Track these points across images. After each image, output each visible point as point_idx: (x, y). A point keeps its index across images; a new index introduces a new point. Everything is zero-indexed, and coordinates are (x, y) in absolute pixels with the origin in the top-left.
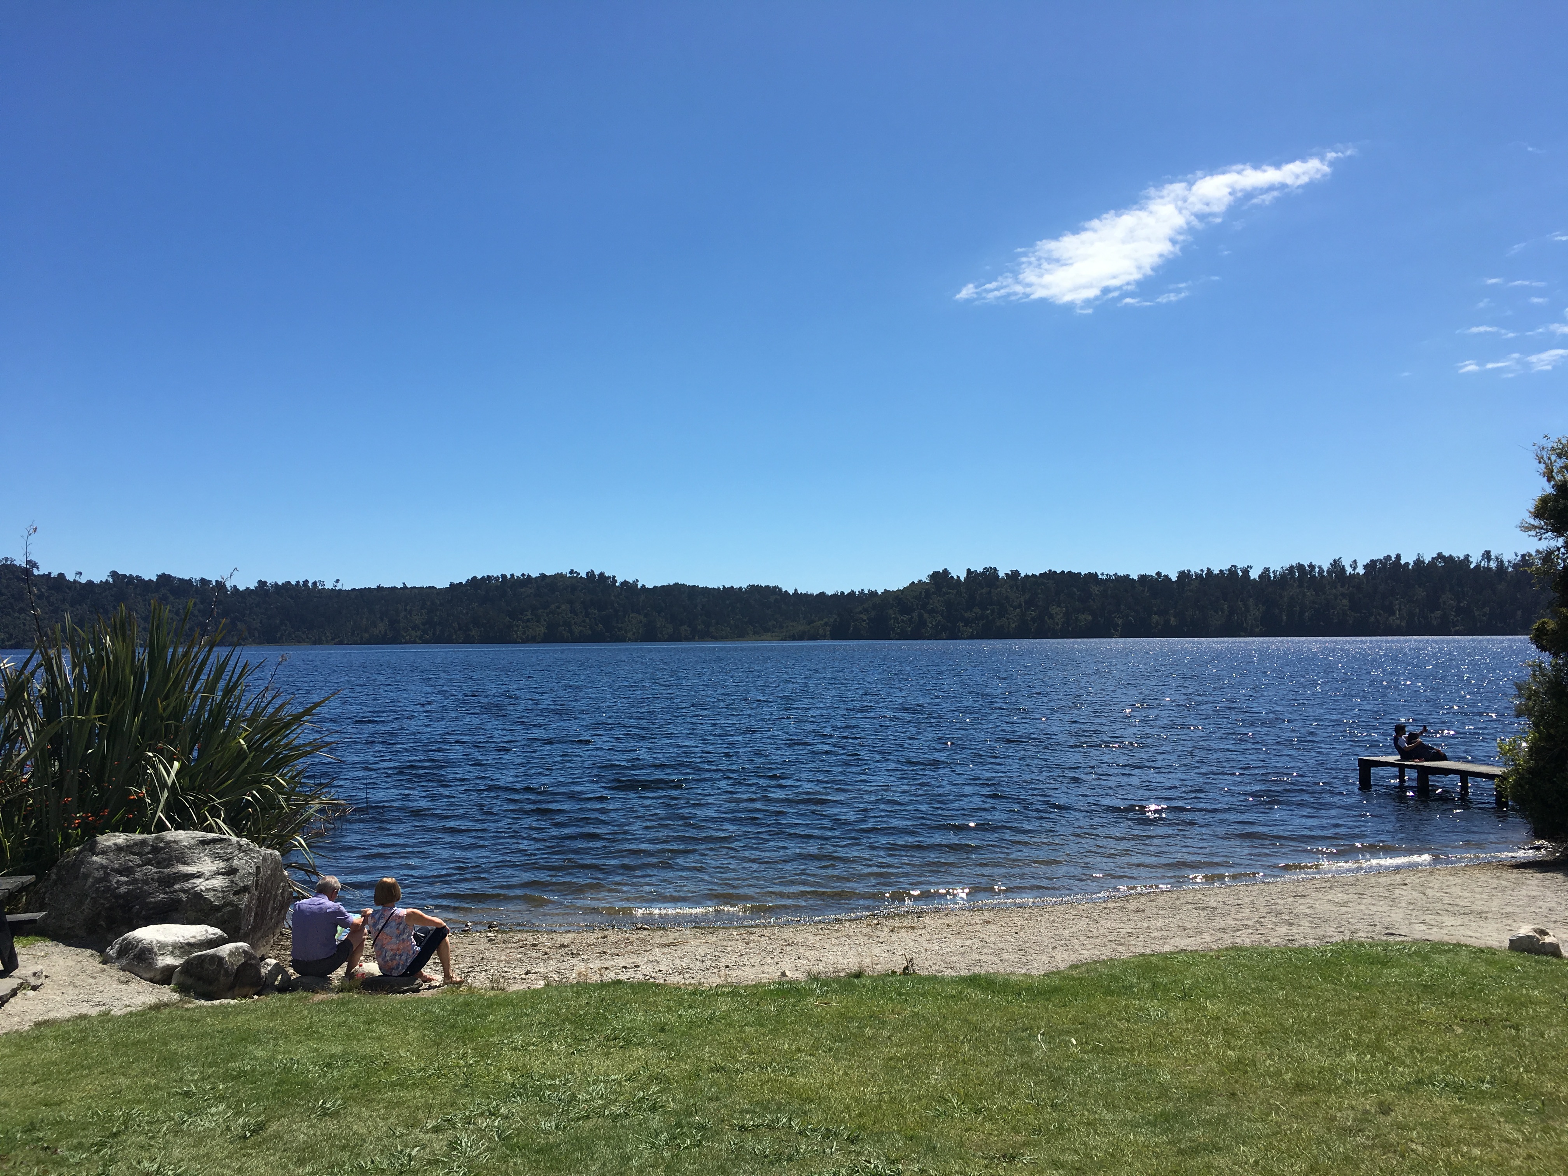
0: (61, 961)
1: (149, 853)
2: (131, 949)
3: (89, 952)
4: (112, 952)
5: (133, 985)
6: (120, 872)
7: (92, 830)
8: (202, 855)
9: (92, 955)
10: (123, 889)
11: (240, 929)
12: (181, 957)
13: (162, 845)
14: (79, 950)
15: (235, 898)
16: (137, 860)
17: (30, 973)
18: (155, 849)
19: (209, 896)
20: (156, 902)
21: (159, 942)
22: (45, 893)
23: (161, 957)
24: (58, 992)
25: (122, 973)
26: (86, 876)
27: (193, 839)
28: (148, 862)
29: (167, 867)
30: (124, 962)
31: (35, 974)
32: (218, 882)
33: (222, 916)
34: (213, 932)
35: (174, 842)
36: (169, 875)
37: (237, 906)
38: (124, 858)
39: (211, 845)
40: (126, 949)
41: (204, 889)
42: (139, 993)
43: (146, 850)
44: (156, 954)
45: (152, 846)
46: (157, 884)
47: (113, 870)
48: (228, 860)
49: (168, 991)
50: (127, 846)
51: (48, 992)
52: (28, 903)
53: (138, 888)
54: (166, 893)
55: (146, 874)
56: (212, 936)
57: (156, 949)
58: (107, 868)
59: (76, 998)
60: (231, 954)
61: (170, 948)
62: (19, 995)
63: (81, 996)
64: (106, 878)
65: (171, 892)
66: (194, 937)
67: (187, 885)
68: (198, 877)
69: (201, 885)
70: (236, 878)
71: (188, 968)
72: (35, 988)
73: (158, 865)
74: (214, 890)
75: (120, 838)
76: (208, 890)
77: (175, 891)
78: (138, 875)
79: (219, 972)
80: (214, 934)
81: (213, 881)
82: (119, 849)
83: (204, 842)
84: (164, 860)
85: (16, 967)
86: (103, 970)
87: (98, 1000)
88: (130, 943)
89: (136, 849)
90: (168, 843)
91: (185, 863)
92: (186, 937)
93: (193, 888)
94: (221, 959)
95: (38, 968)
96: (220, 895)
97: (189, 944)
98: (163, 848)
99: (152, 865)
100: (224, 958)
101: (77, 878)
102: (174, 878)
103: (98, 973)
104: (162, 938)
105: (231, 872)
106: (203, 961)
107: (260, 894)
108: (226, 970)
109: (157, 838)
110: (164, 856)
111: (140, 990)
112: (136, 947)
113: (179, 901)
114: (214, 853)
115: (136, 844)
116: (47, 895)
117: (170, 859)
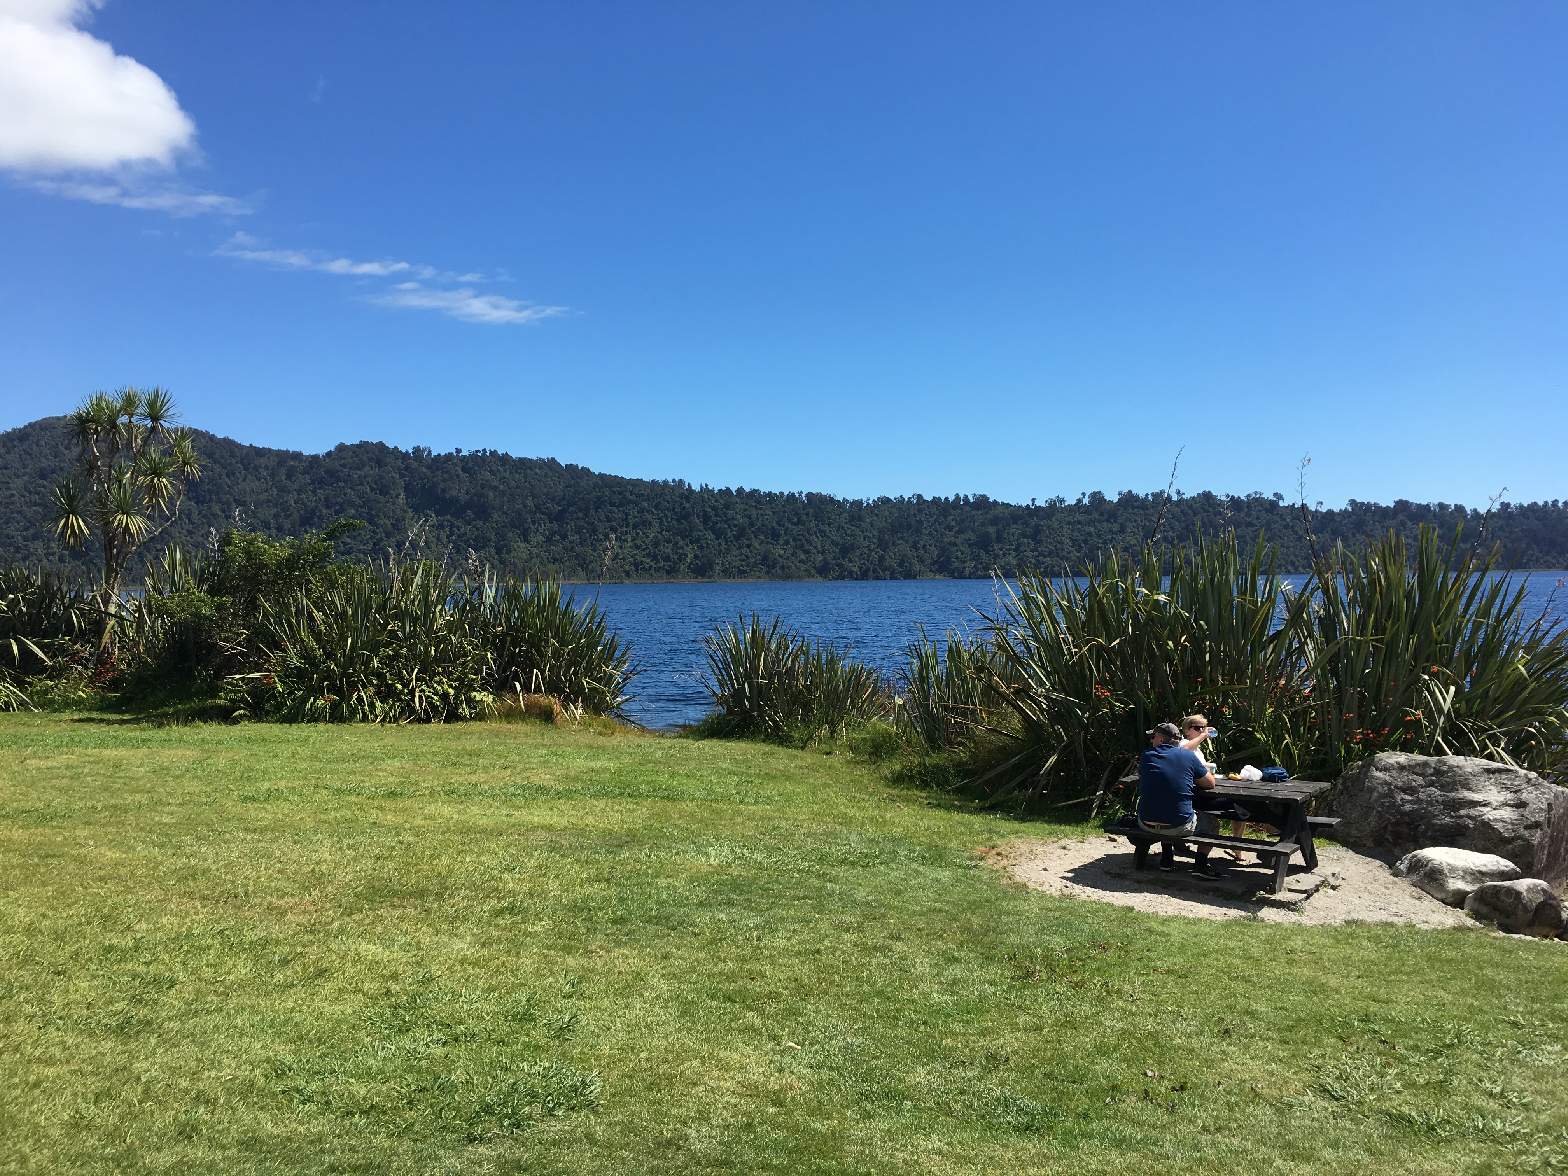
0: (1353, 867)
1: (1432, 775)
2: (1421, 867)
3: (1378, 863)
4: (1403, 866)
5: (1426, 902)
6: (1404, 790)
7: (1372, 747)
8: (1487, 783)
9: (1381, 866)
10: (1408, 807)
11: (1533, 865)
12: (1473, 883)
13: (1445, 768)
14: (1369, 859)
15: (1526, 833)
16: (1420, 780)
17: (1329, 873)
18: (1438, 772)
19: (1498, 826)
20: (1441, 825)
21: (1449, 865)
22: (1333, 801)
23: (1451, 880)
24: (1355, 896)
25: (1413, 889)
26: (1371, 790)
27: (1477, 766)
28: (1432, 784)
29: (1451, 791)
30: (1415, 878)
31: (1333, 875)
32: (1507, 814)
33: (1513, 849)
34: (1505, 864)
35: (1458, 767)
36: (1454, 800)
37: (1528, 841)
38: (1407, 777)
39: (1497, 775)
40: (1416, 866)
41: (1492, 818)
42: (1433, 912)
43: (1429, 772)
44: (1446, 876)
45: (1435, 768)
46: (1442, 807)
47: (1397, 787)
48: (1516, 792)
49: (1463, 915)
50: (1410, 766)
51: (1345, 892)
52: (1317, 808)
53: (1423, 808)
54: (1451, 817)
55: (1430, 796)
56: (1504, 868)
57: (1446, 871)
58: (1390, 784)
59: (1373, 904)
60: (1529, 890)
61: (1461, 873)
62: (1321, 891)
63: (1378, 903)
64: (1390, 794)
65: (1457, 817)
66: (1485, 866)
67: (1474, 812)
68: (1485, 805)
69: (1489, 814)
70: (1526, 813)
71: (1482, 896)
72: (1334, 888)
73: (1442, 787)
74: (1503, 821)
75: (1402, 758)
76: (1496, 820)
77: (1462, 817)
78: (1422, 796)
79: (1517, 906)
80: (1506, 866)
81: (1501, 811)
82: (1402, 768)
83: (1489, 771)
84: (1449, 784)
85: (1316, 865)
86: (1395, 883)
87: (1394, 910)
88: (1420, 861)
89: (1417, 770)
90: (1451, 767)
91: (1470, 789)
92: (1479, 864)
93: (1480, 816)
94: (1518, 894)
95: (1336, 870)
96: (1510, 827)
97: (1480, 872)
98: (1447, 772)
99: (1436, 788)
100: (1521, 893)
101: (1361, 790)
102: (1459, 803)
103: (1390, 884)
104: (1452, 862)
105: (1521, 805)
106: (1498, 891)
107: (1553, 832)
108: (1525, 906)
109: (1439, 761)
110: (1448, 780)
111: (1434, 909)
112: (1426, 866)
113: (1467, 827)
114: (1500, 783)
115: (1418, 765)
116: (1335, 803)
117: (1454, 783)
